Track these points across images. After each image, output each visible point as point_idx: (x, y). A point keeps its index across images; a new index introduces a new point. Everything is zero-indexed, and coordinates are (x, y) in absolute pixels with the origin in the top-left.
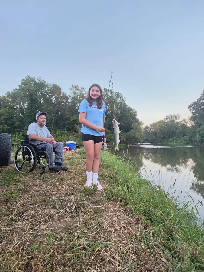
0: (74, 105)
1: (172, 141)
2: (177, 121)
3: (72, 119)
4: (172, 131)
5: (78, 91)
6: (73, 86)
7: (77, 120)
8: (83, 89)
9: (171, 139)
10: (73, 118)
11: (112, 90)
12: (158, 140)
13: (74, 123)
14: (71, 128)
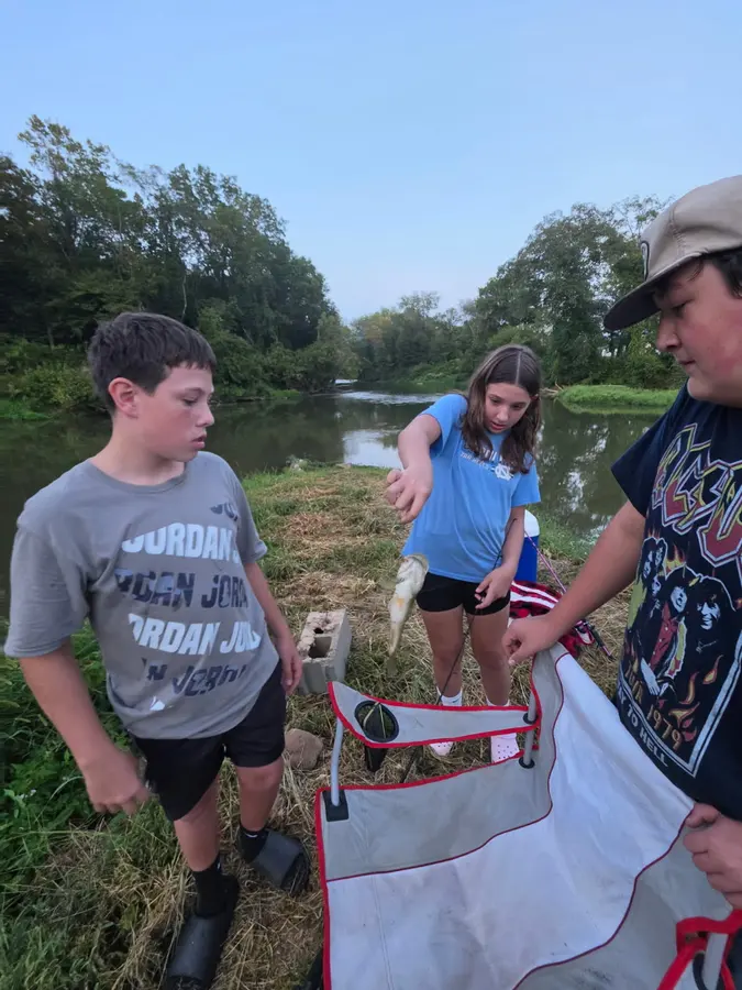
0: (68, 223)
1: (418, 374)
2: (432, 313)
3: (78, 290)
4: (417, 344)
5: (78, 157)
6: (37, 124)
7: (101, 295)
8: (100, 150)
9: (416, 368)
10: (80, 285)
11: (232, 181)
12: (378, 370)
13: (91, 309)
14: (78, 331)
